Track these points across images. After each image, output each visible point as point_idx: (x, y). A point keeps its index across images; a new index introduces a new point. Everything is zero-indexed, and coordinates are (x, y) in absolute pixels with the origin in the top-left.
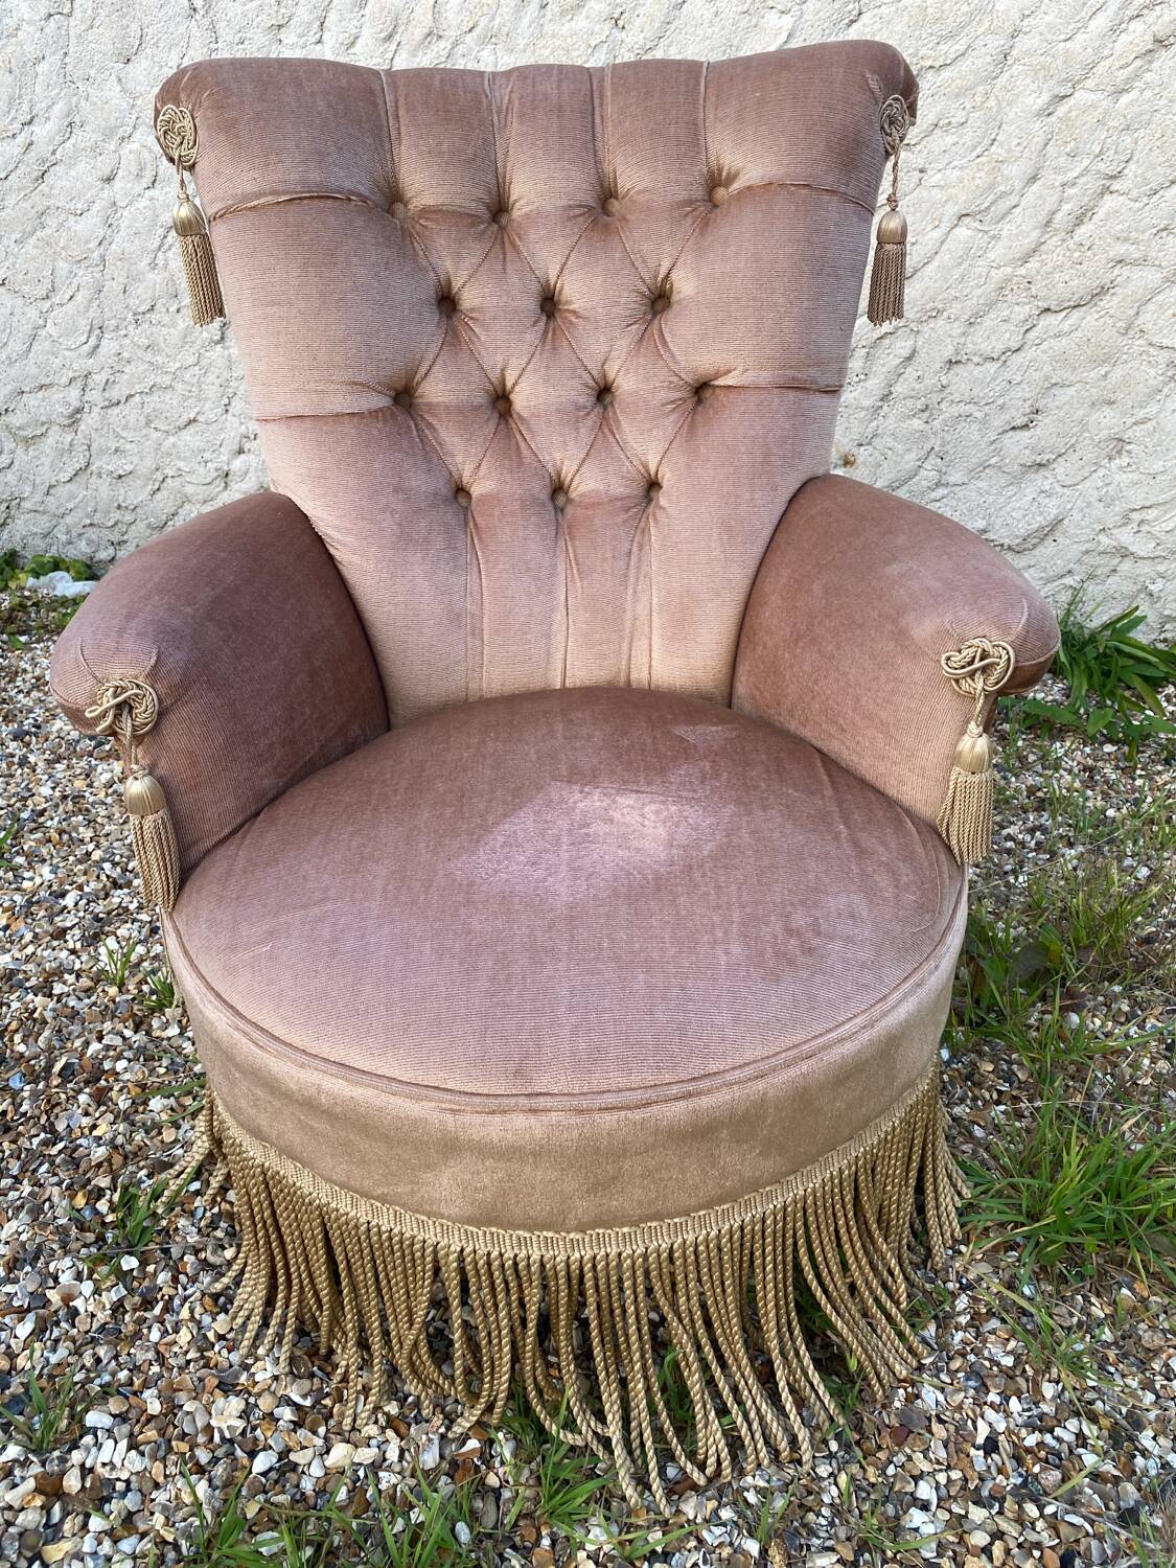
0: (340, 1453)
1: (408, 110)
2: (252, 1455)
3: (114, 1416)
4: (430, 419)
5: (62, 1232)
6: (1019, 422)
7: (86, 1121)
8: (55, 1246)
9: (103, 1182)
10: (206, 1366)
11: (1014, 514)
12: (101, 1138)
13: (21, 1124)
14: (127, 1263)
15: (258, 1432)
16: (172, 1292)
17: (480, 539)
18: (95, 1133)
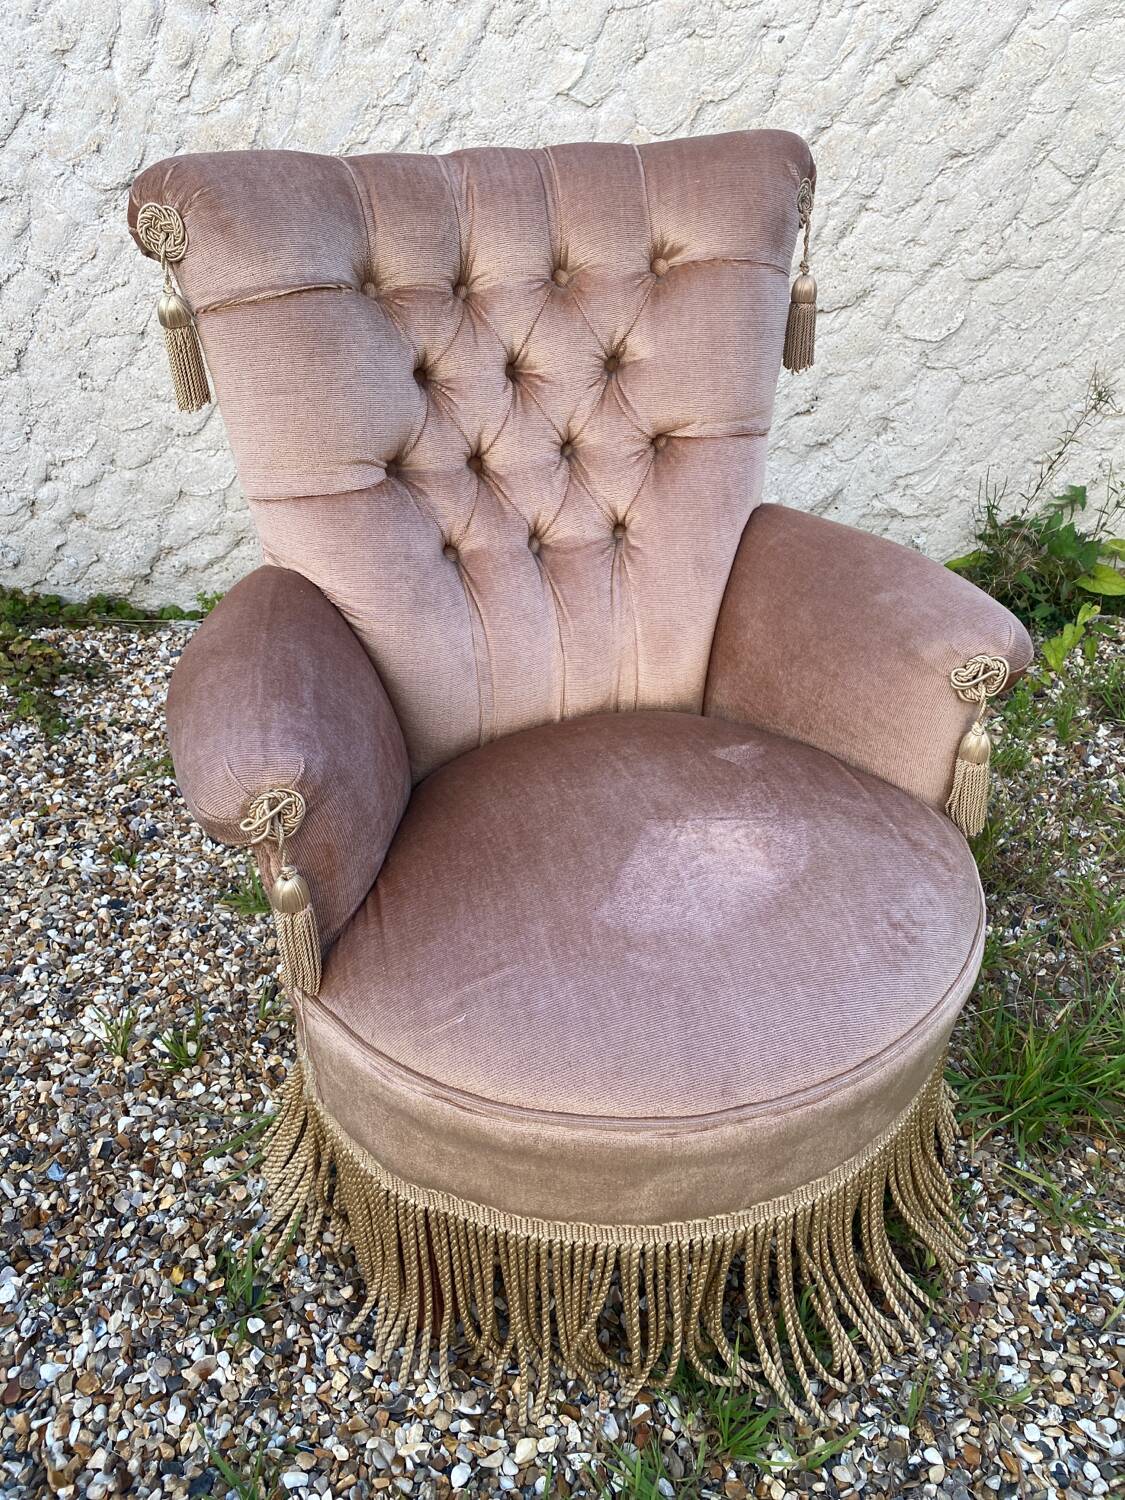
0: (525, 1449)
1: (380, 199)
2: (447, 1471)
3: (308, 1472)
4: (420, 485)
5: (174, 1310)
6: (802, 409)
7: (146, 1197)
8: (174, 1327)
9: (193, 1252)
10: (372, 1403)
11: (802, 488)
12: (168, 1210)
13: (77, 1213)
14: (255, 1325)
15: (443, 1449)
16: (309, 1342)
17: (478, 592)
18: (161, 1207)
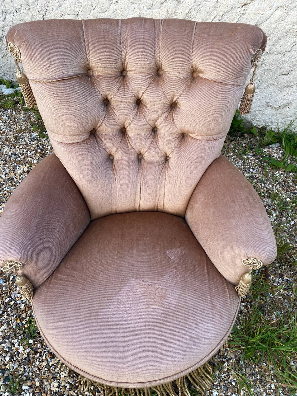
3: (29, 386)
5: (15, 331)
7: (19, 296)
8: (13, 335)
9: (24, 315)
10: (50, 372)
11: (278, 99)
12: (23, 301)
13: (3, 294)
14: (30, 341)
15: (62, 390)
16: (41, 350)
18: (21, 299)
